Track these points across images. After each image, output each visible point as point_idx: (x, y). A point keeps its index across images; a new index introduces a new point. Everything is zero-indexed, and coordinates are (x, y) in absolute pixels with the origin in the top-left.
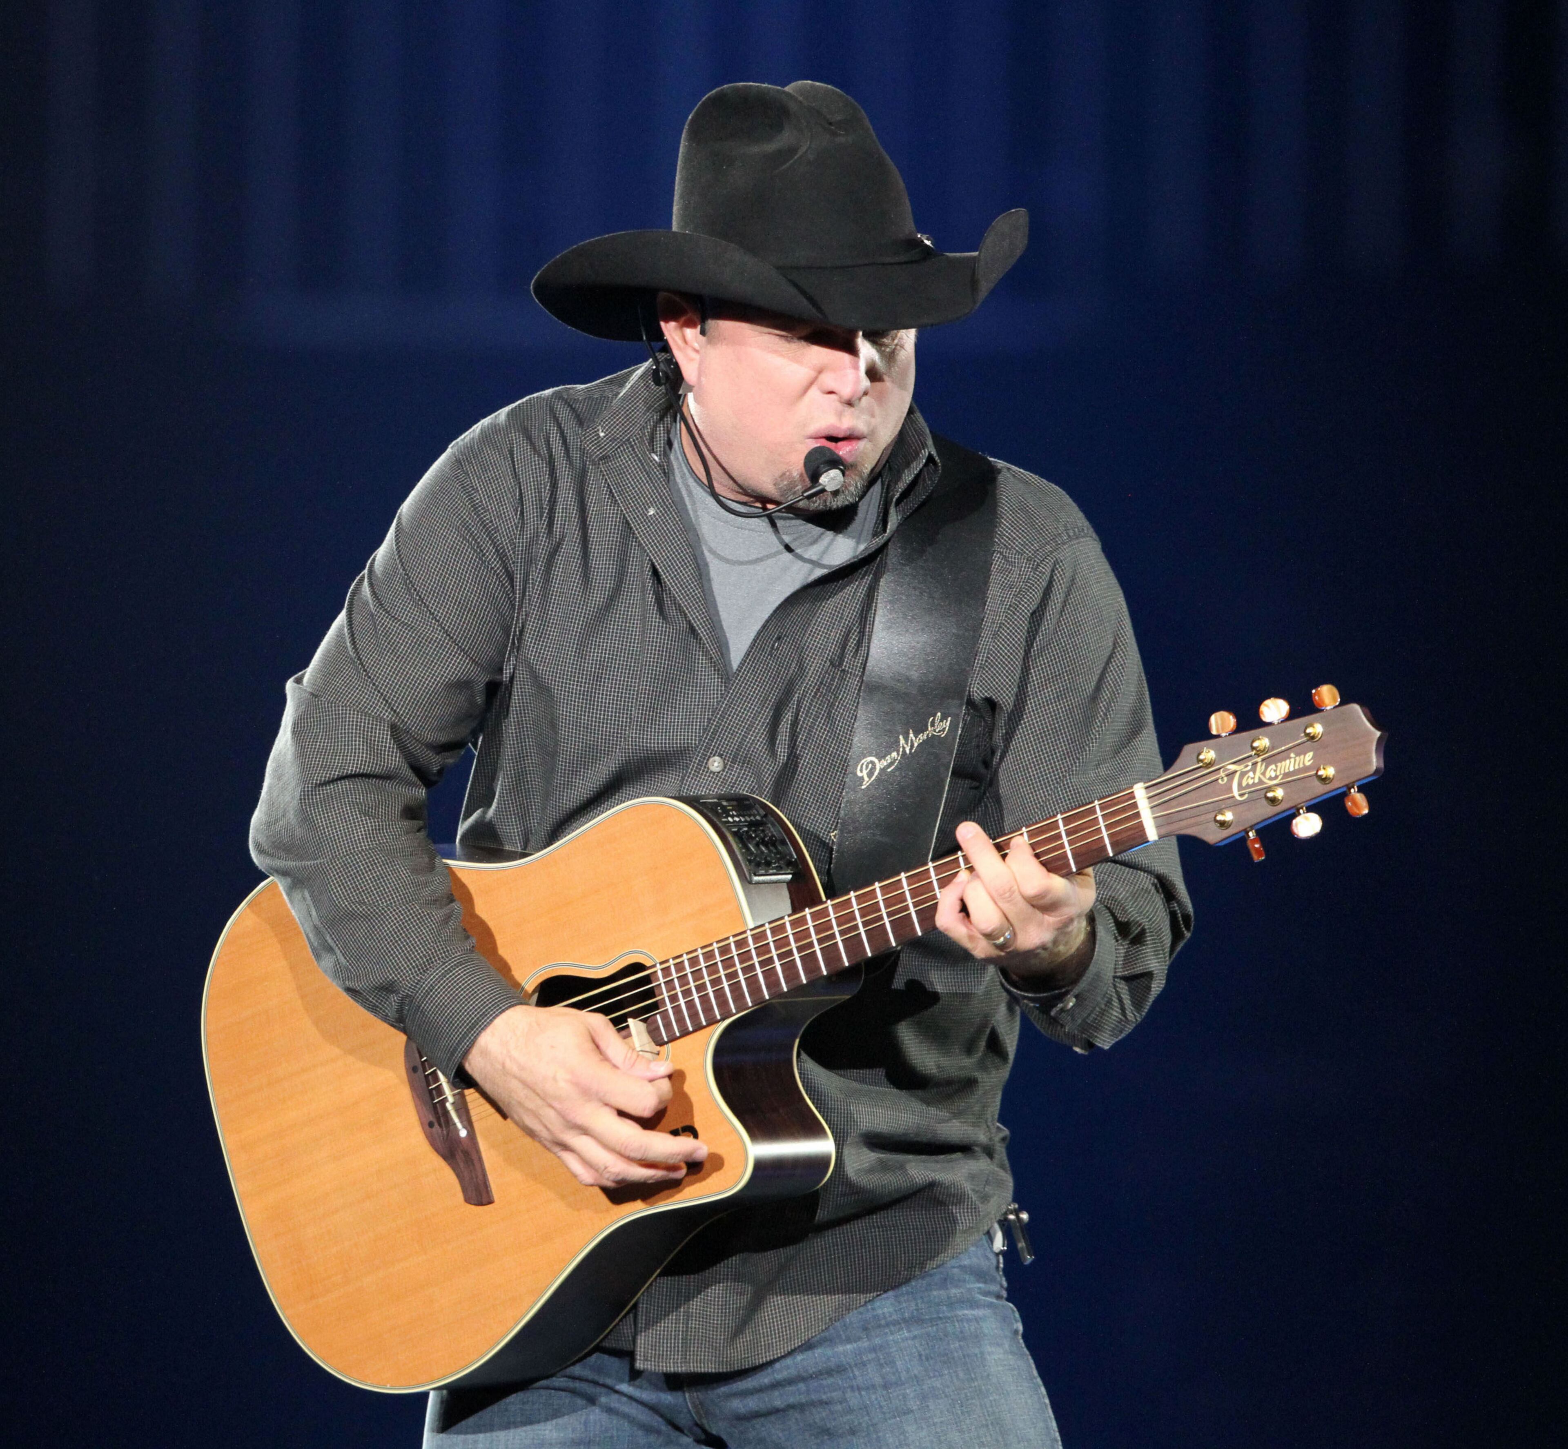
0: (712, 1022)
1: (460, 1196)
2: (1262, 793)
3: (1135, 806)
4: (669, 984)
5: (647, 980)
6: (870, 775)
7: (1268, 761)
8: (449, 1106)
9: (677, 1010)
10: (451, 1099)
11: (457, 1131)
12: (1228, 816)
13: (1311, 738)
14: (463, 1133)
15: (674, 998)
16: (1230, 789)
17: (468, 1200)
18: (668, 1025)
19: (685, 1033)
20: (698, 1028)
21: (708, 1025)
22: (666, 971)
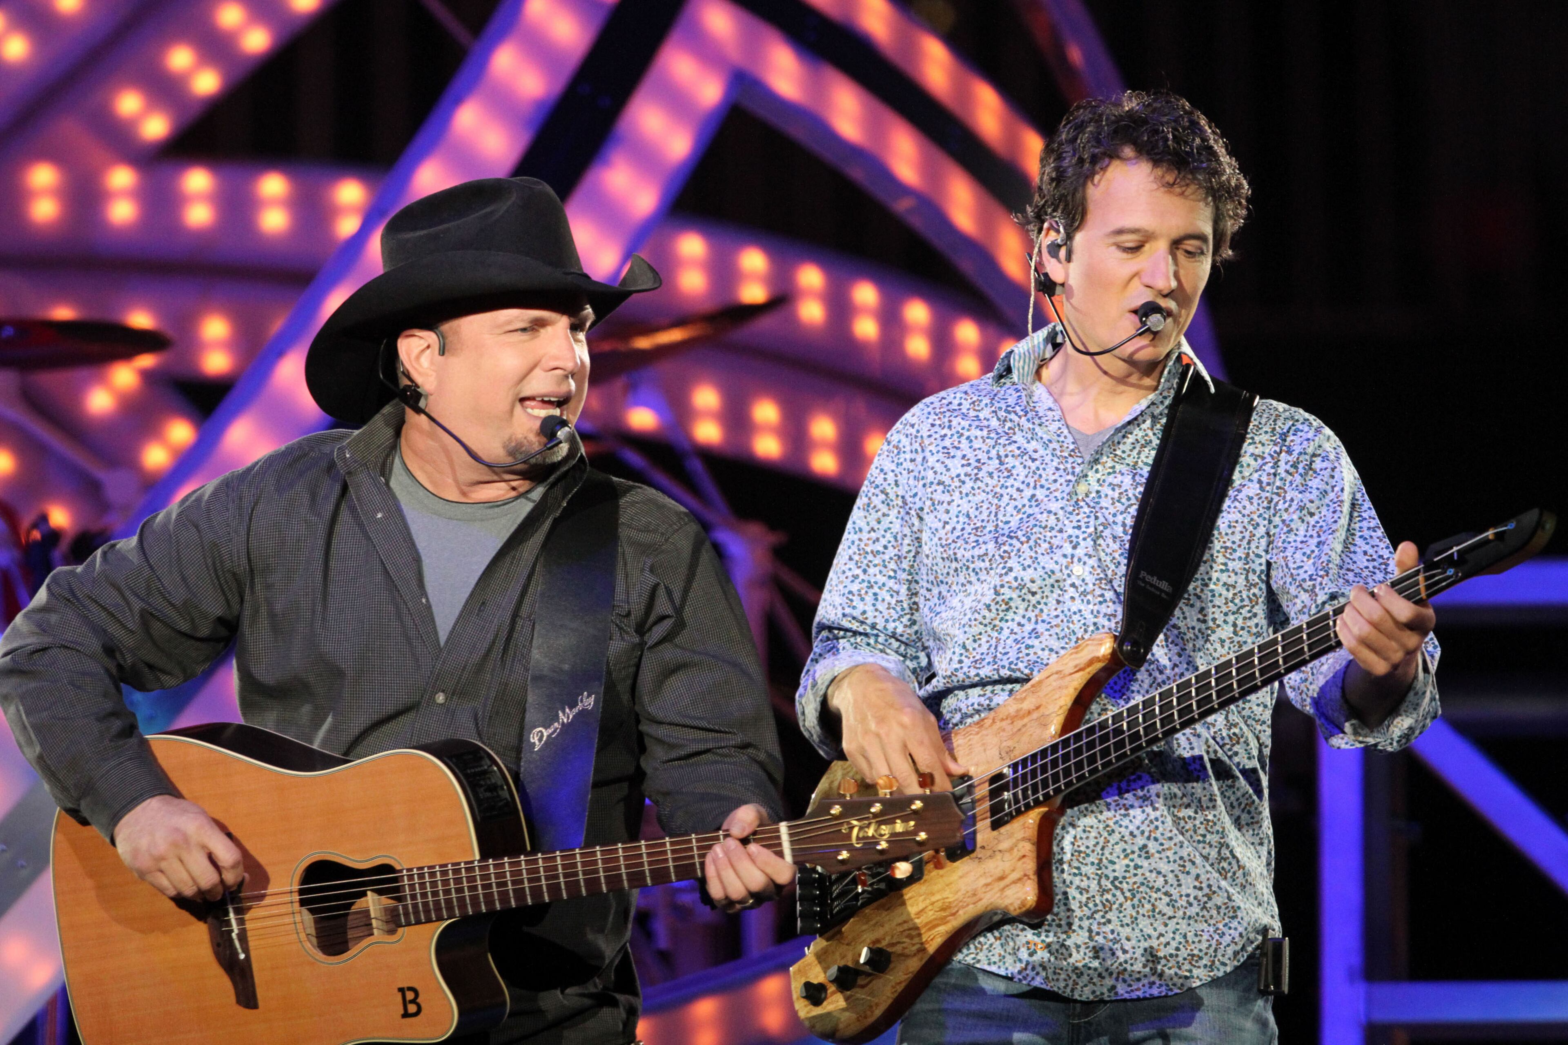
0: (440, 919)
1: (233, 998)
2: (870, 843)
3: (779, 837)
4: (412, 887)
5: (395, 880)
6: (540, 740)
7: (880, 823)
8: (234, 935)
9: (415, 906)
10: (236, 931)
11: (237, 954)
12: (844, 855)
13: (915, 812)
14: (242, 956)
15: (413, 897)
16: (849, 836)
17: (239, 1002)
18: (407, 914)
19: (418, 922)
20: (429, 920)
21: (437, 920)
22: (411, 877)
